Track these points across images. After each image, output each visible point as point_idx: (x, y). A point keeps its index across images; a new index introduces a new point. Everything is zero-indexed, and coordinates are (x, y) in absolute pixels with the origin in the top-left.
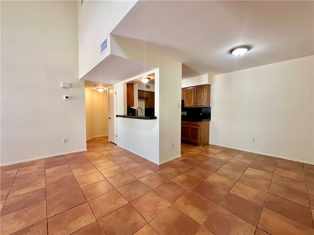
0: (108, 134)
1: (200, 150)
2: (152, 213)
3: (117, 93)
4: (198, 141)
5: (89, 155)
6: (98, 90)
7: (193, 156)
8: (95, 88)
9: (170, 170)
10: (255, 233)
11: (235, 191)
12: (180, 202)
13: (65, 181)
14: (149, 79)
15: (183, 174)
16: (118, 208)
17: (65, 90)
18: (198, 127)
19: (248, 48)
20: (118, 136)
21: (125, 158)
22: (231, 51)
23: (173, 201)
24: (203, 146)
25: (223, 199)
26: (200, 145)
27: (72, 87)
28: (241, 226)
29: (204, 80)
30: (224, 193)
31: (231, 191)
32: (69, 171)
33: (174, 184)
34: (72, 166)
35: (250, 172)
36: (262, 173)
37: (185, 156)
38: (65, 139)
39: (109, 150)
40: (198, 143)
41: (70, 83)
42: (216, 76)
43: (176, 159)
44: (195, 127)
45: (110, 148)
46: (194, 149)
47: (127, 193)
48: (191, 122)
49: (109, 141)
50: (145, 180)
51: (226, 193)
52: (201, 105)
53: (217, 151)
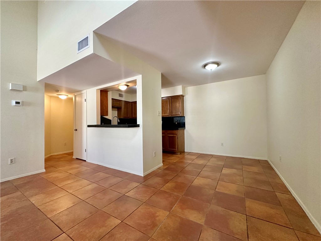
0: (72, 149)
1: (179, 157)
2: (152, 226)
3: (88, 100)
4: (176, 149)
5: (50, 176)
6: (60, 97)
7: (174, 164)
8: (55, 95)
9: (157, 180)
10: (247, 220)
11: (220, 189)
12: (176, 208)
13: (20, 213)
14: (128, 86)
15: (170, 181)
16: (110, 230)
17: (15, 93)
18: (175, 135)
19: (218, 64)
20: (88, 150)
21: (102, 175)
22: (205, 66)
23: (169, 208)
24: (180, 154)
25: (213, 198)
26: (177, 153)
27: (26, 90)
28: (235, 218)
29: (178, 91)
30: (212, 192)
31: (217, 190)
32: (24, 200)
33: (165, 192)
34: (27, 194)
35: (225, 171)
36: (234, 171)
37: (167, 165)
38: (11, 158)
39: (78, 168)
40: (176, 151)
41: (24, 85)
42: (188, 88)
43: (159, 168)
44: (172, 135)
45: (78, 165)
46: (173, 158)
47: (116, 211)
48: (168, 131)
49: (74, 157)
50: (133, 194)
51: (213, 192)
52: (177, 114)
53: (194, 157)
